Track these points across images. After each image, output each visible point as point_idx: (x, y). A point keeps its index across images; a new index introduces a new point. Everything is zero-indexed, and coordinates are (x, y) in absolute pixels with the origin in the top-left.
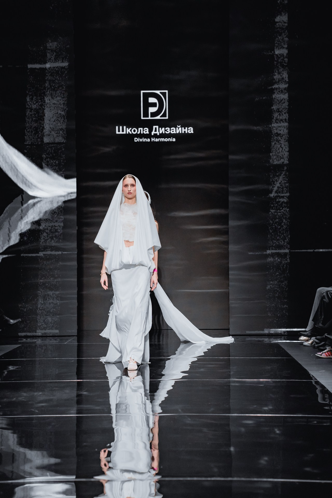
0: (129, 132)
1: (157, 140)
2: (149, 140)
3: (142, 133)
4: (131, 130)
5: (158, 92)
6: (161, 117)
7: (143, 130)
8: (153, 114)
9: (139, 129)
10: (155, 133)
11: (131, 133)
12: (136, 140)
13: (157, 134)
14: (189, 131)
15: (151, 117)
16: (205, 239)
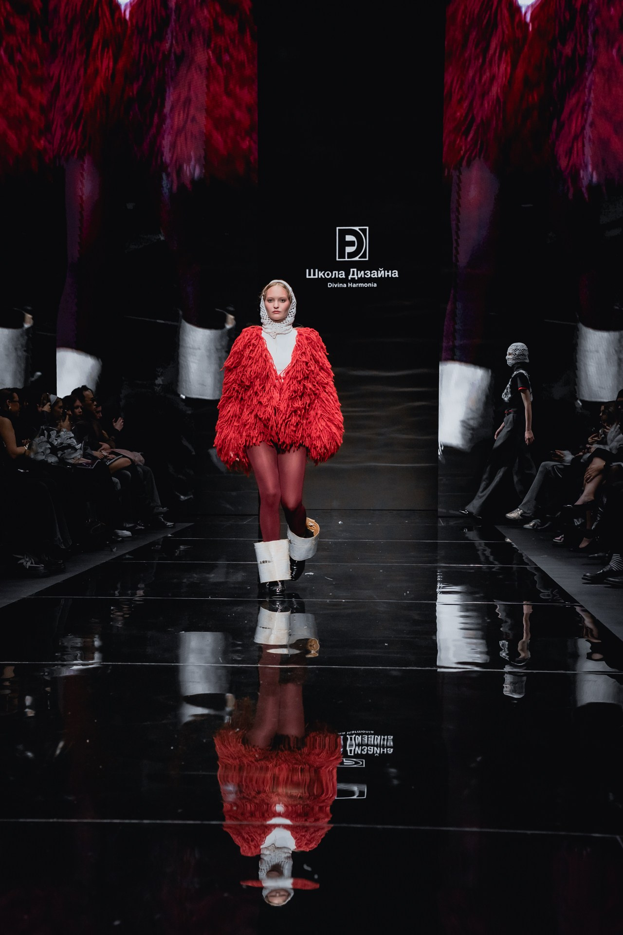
0: (321, 276)
1: (355, 285)
2: (345, 285)
3: (337, 277)
4: (324, 274)
5: (357, 228)
6: (359, 258)
7: (339, 274)
8: (351, 255)
9: (334, 272)
10: (353, 277)
11: (323, 277)
12: (330, 285)
13: (355, 278)
14: (393, 275)
15: (348, 258)
16: (410, 404)
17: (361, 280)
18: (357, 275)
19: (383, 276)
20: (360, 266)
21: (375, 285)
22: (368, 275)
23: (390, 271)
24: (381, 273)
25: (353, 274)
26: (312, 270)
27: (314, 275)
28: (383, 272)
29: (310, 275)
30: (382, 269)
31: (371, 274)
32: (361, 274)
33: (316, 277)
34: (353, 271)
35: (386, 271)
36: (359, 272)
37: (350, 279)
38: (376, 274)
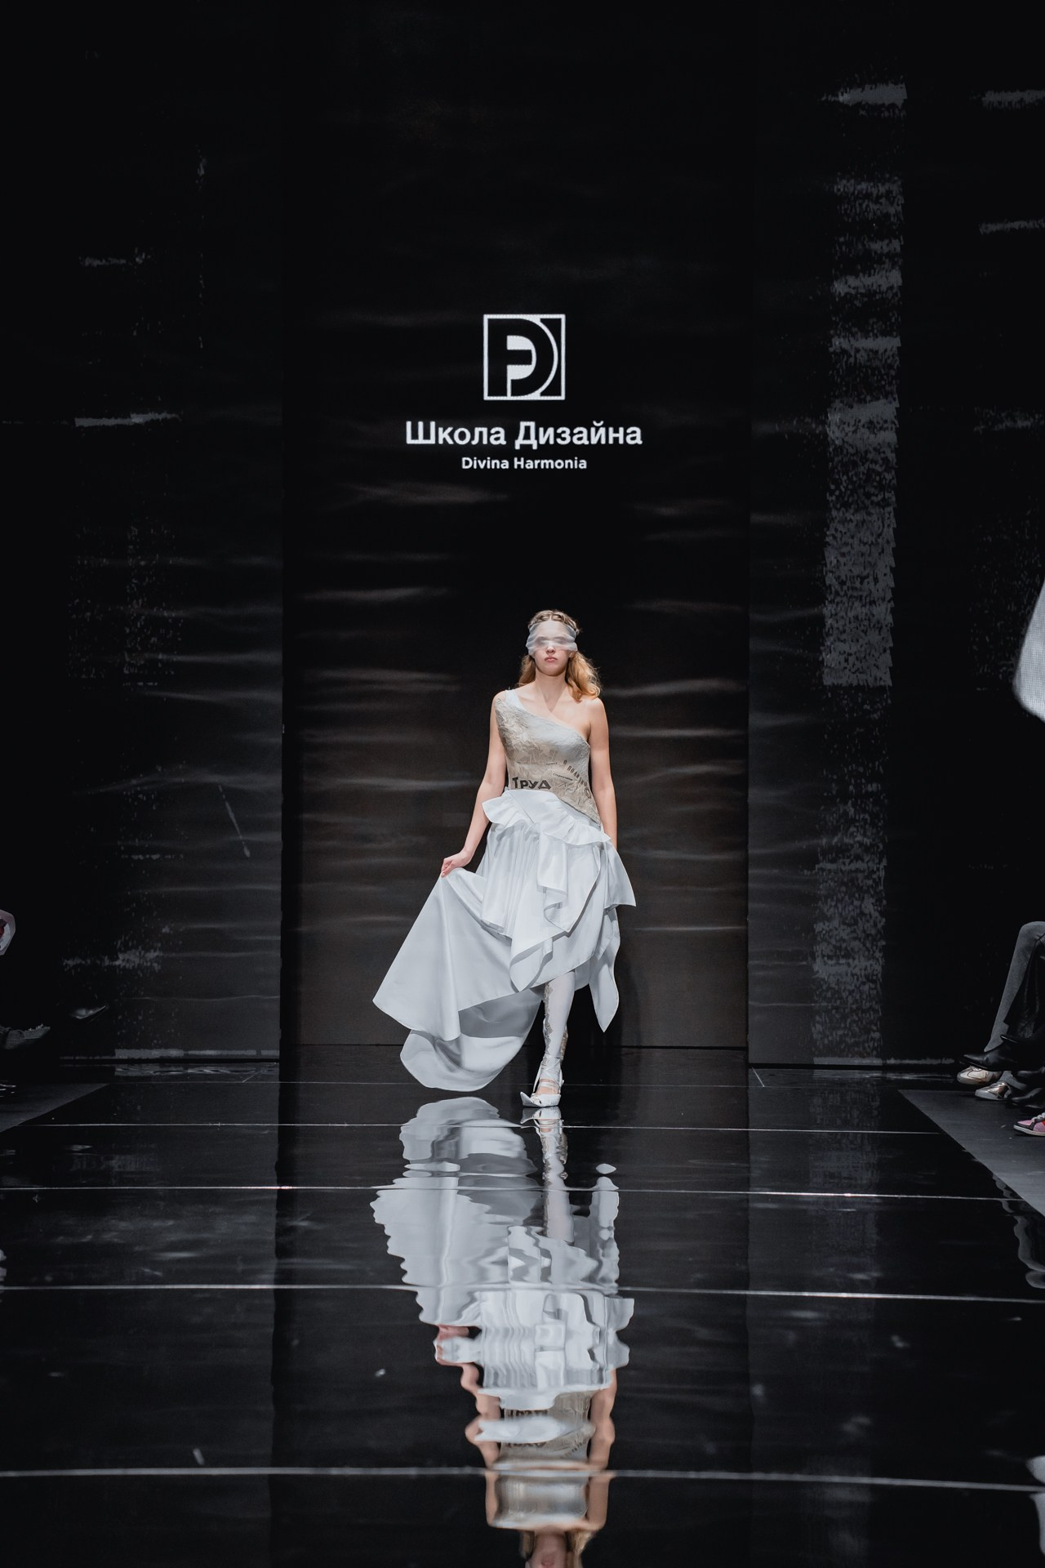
0: (444, 439)
1: (530, 465)
2: (505, 465)
3: (485, 442)
4: (451, 435)
5: (536, 319)
6: (543, 394)
7: (489, 435)
8: (521, 386)
9: (477, 430)
10: (527, 442)
11: (450, 442)
12: (467, 463)
13: (531, 446)
14: (628, 438)
15: (513, 394)
16: (673, 770)
17: (546, 451)
18: (537, 438)
19: (603, 442)
20: (545, 415)
21: (583, 464)
22: (564, 439)
23: (621, 430)
24: (599, 435)
25: (527, 436)
26: (421, 424)
27: (427, 436)
28: (602, 431)
29: (415, 436)
30: (602, 423)
31: (572, 435)
32: (547, 436)
33: (432, 441)
34: (527, 429)
35: (611, 430)
36: (541, 430)
37: (517, 447)
38: (585, 435)
